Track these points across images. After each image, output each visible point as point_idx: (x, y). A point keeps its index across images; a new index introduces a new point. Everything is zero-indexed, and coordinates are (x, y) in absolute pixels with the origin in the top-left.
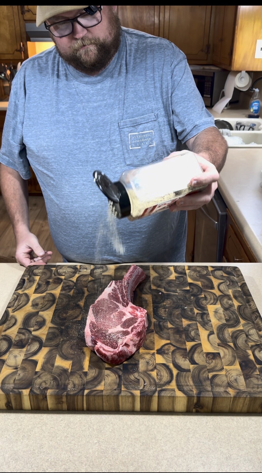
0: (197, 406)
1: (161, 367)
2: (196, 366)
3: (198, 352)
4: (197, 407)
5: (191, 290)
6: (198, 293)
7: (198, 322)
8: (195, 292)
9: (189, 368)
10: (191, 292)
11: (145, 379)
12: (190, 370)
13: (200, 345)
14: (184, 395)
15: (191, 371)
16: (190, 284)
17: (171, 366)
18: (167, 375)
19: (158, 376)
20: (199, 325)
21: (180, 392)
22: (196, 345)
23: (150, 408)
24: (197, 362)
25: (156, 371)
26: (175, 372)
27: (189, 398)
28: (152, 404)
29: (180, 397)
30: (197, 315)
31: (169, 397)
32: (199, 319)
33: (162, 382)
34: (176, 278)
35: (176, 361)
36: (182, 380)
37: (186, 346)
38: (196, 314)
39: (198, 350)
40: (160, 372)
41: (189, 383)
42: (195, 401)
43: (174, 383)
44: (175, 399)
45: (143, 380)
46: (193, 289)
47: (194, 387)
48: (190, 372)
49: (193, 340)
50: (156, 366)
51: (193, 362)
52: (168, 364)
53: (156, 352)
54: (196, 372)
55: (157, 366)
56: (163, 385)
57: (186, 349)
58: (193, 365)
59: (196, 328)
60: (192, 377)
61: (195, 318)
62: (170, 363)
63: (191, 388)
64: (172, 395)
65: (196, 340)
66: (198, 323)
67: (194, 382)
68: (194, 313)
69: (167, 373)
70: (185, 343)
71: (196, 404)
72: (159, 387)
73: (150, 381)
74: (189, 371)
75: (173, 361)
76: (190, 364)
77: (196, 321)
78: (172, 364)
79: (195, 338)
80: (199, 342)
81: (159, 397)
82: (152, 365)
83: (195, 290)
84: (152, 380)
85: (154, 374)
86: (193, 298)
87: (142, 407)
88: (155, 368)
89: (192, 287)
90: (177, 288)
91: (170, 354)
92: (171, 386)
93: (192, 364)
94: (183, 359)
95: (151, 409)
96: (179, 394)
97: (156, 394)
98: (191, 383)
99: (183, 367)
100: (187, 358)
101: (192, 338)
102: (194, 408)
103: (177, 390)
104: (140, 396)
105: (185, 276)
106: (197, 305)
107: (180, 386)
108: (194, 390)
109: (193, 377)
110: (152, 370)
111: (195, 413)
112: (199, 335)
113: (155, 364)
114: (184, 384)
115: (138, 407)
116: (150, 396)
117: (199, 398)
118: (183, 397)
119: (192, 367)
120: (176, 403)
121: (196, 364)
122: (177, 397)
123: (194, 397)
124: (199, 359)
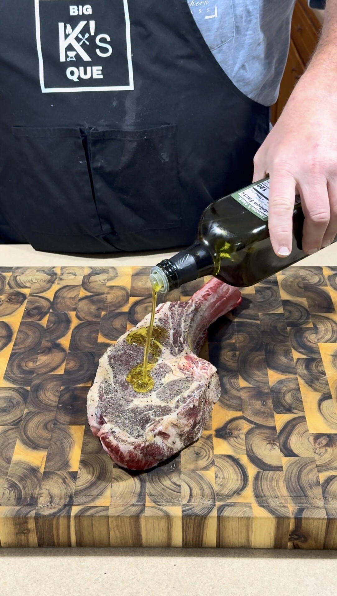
0: (296, 537)
1: (224, 463)
2: (293, 459)
3: (299, 433)
4: (295, 539)
5: (287, 314)
6: (301, 321)
7: (300, 376)
8: (295, 319)
9: (279, 464)
10: (286, 319)
11: (192, 486)
12: (282, 467)
13: (303, 419)
14: (270, 515)
15: (285, 468)
16: (286, 303)
17: (244, 460)
18: (235, 477)
19: (218, 479)
20: (301, 381)
21: (262, 509)
22: (294, 419)
23: (202, 541)
24: (296, 451)
25: (213, 469)
26: (252, 470)
27: (281, 520)
28: (205, 531)
29: (261, 518)
30: (297, 362)
31: (240, 518)
32: (301, 369)
33: (226, 491)
34: (256, 291)
35: (255, 450)
36: (265, 486)
37: (274, 421)
38: (295, 360)
39: (299, 428)
40: (222, 471)
41: (280, 491)
42: (292, 526)
43: (249, 491)
44: (252, 523)
45: (189, 486)
46: (290, 312)
47: (289, 499)
48: (282, 470)
49: (289, 410)
50: (214, 461)
51: (288, 452)
52: (237, 456)
53: (214, 433)
54: (294, 471)
55: (216, 460)
56: (228, 496)
57: (274, 428)
58: (288, 458)
59: (297, 387)
60: (285, 480)
61: (294, 368)
62: (243, 454)
63: (283, 501)
64: (246, 515)
65: (295, 411)
66: (299, 378)
67: (289, 489)
68: (292, 359)
69: (236, 473)
70: (273, 416)
71: (294, 532)
72: (220, 501)
73: (202, 489)
74: (279, 468)
75: (247, 451)
76: (282, 455)
77: (295, 373)
78: (246, 456)
79: (293, 406)
80: (301, 414)
81: (219, 518)
82: (207, 458)
83: (296, 315)
84: (205, 487)
85: (210, 474)
86: (290, 330)
87: (186, 538)
88: (213, 463)
89: (289, 308)
90: (259, 311)
91: (243, 436)
92: (244, 497)
93: (286, 456)
94: (269, 446)
95: (204, 542)
96: (259, 512)
97: (214, 513)
98: (284, 491)
99: (268, 461)
100: (276, 445)
101: (287, 407)
102: (290, 540)
103: (255, 505)
104: (182, 516)
105: (275, 288)
106: (298, 344)
107: (262, 497)
108: (288, 505)
109: (288, 481)
110: (206, 468)
111: (290, 549)
112: (302, 401)
113: (211, 455)
114: (269, 494)
115: (178, 538)
116: (202, 516)
117: (298, 520)
118: (268, 518)
119: (285, 461)
120: (254, 529)
121: (295, 455)
122: (256, 518)
123: (289, 518)
124: (300, 446)
